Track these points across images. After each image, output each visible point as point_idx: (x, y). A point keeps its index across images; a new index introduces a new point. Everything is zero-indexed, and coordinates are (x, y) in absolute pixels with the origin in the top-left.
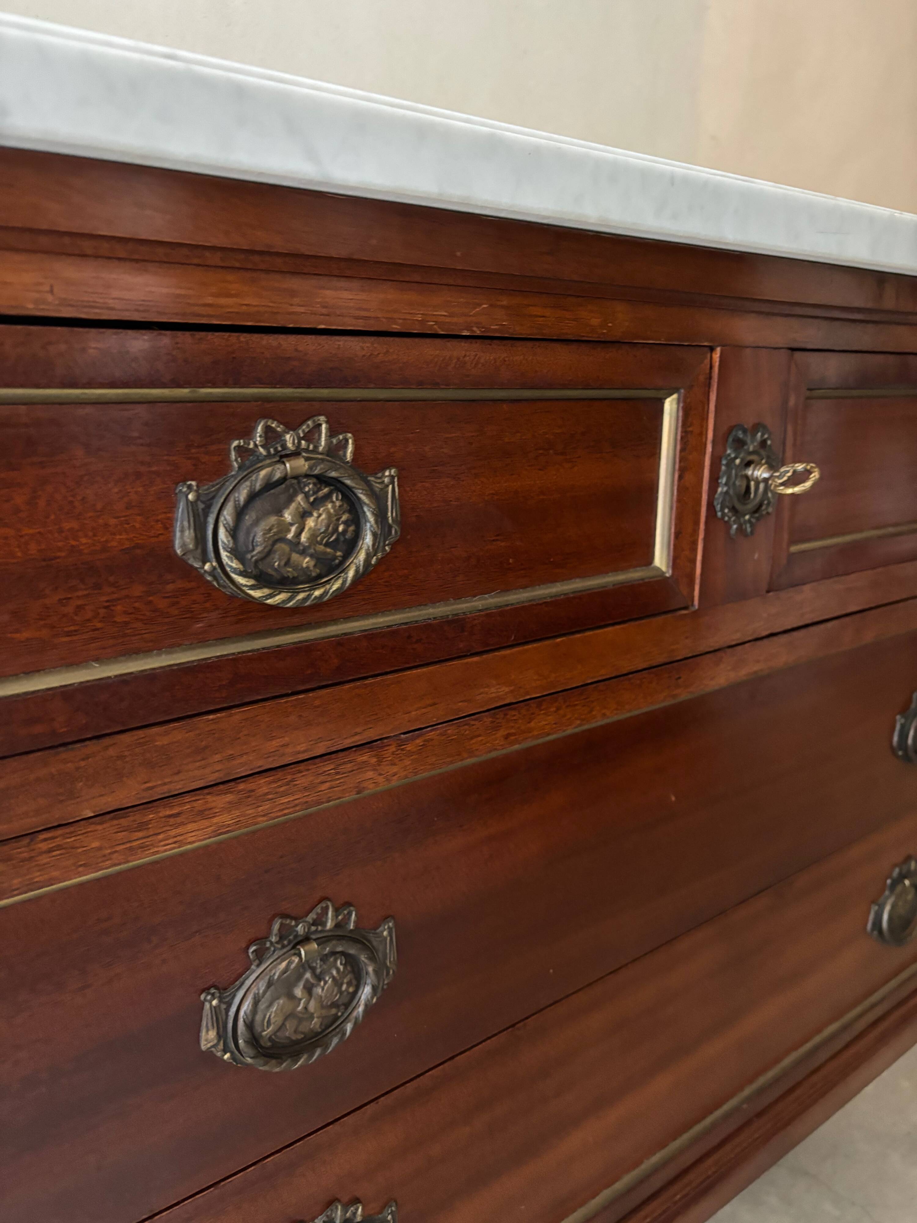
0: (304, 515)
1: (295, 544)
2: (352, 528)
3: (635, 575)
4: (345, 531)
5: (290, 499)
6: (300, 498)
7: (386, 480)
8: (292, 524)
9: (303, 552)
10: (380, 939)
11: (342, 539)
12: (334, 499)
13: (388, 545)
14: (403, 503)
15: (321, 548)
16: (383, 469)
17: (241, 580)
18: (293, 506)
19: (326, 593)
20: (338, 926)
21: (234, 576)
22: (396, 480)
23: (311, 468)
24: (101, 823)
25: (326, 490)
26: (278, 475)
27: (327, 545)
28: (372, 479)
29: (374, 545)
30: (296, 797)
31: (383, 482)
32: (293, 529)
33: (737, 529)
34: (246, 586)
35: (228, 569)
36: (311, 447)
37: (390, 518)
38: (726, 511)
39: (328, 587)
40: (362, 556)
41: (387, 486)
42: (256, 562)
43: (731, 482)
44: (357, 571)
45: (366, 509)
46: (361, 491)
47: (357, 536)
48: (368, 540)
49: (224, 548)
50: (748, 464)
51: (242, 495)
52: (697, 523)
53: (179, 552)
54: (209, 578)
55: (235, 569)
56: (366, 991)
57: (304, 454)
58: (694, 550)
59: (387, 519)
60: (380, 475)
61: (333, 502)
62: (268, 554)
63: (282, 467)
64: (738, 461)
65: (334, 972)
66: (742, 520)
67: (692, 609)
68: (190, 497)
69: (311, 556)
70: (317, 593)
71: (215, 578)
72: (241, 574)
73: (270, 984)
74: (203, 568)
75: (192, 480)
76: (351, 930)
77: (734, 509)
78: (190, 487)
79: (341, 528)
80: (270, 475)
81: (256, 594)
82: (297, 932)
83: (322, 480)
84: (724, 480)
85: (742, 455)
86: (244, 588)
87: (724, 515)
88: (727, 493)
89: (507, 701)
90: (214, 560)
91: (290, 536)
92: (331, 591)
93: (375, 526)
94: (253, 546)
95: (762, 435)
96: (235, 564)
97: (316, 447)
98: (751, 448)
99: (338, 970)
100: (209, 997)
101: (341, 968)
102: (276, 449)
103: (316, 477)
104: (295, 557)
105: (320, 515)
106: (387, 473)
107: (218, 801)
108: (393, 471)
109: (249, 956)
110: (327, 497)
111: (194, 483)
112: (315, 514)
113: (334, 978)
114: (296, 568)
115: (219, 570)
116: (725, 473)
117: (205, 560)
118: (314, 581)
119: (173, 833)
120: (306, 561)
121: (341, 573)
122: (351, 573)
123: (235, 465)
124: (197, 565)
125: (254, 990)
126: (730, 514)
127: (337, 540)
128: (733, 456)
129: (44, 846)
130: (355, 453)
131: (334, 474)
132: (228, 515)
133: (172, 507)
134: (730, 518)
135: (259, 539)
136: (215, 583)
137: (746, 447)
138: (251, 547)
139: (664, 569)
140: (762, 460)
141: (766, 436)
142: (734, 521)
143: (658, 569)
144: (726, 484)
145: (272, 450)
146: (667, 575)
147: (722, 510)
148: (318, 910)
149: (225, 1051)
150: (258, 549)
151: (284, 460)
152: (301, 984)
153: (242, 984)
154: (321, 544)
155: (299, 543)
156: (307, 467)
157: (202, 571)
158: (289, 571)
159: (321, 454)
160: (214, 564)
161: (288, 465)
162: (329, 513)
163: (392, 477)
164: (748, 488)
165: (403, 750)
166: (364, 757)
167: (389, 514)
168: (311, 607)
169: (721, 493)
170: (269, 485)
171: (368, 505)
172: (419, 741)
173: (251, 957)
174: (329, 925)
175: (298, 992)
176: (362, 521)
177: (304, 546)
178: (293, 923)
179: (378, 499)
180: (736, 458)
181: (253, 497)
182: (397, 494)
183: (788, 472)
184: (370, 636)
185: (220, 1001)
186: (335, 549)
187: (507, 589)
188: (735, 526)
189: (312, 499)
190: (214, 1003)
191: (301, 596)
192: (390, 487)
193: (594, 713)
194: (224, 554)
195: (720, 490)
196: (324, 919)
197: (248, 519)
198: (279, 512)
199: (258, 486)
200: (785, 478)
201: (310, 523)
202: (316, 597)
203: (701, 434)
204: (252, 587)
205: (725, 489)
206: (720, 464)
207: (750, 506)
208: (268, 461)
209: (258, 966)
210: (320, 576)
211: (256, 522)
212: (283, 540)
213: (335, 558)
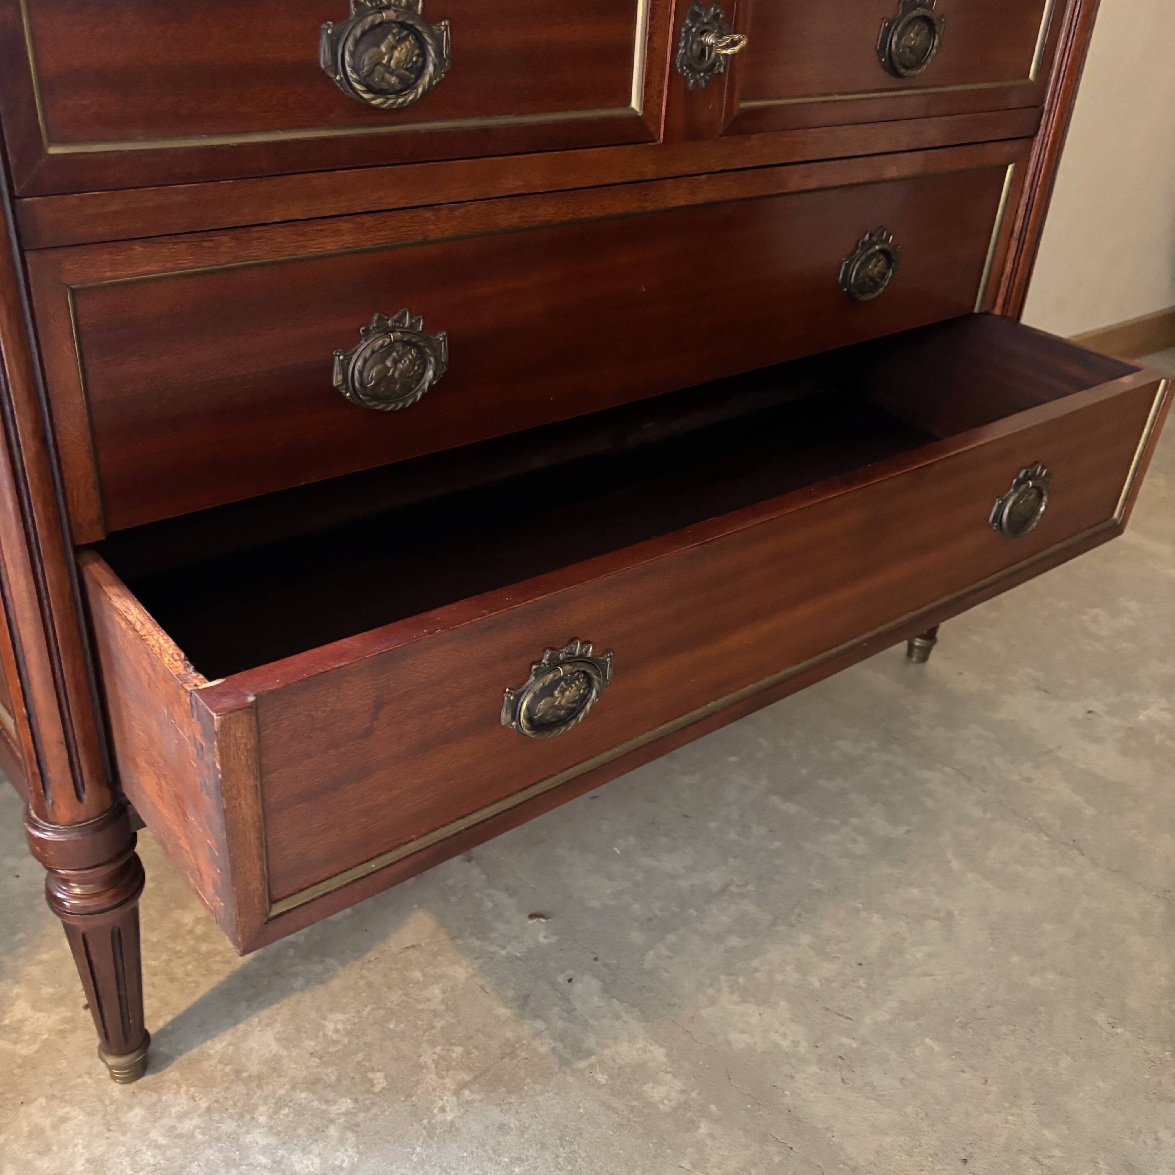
0: (393, 48)
1: (387, 66)
2: (421, 60)
3: (617, 112)
4: (417, 61)
5: (385, 37)
6: (390, 37)
7: (443, 28)
8: (385, 54)
9: (392, 73)
10: (438, 342)
11: (415, 66)
12: (410, 38)
13: (443, 73)
14: (452, 44)
15: (403, 71)
16: (441, 21)
17: (358, 86)
18: (386, 42)
19: (405, 101)
20: (411, 325)
21: (354, 83)
22: (449, 28)
23: (397, 17)
24: (283, 227)
25: (405, 33)
26: (378, 21)
27: (406, 69)
28: (434, 27)
29: (434, 72)
30: (388, 233)
31: (440, 29)
32: (387, 57)
33: (693, 83)
34: (360, 90)
35: (351, 79)
36: (397, 3)
37: (445, 54)
38: (685, 68)
39: (407, 97)
40: (427, 79)
41: (443, 32)
42: (365, 77)
43: (689, 46)
44: (424, 88)
45: (430, 47)
46: (426, 35)
47: (424, 66)
48: (431, 68)
49: (348, 65)
50: (703, 33)
51: (358, 32)
52: (663, 77)
53: (323, 66)
54: (338, 85)
55: (354, 79)
56: (430, 374)
57: (393, 8)
58: (661, 97)
59: (443, 55)
60: (438, 24)
61: (410, 41)
62: (371, 72)
63: (380, 15)
64: (694, 30)
65: (410, 357)
66: (698, 77)
67: (659, 142)
68: (329, 32)
69: (397, 76)
70: (400, 100)
71: (341, 84)
72: (358, 82)
73: (373, 352)
74: (336, 78)
75: (330, 21)
76: (421, 332)
77: (690, 67)
78: (329, 25)
79: (414, 59)
80: (373, 21)
81: (366, 96)
82: (388, 325)
83: (403, 26)
84: (682, 44)
85: (697, 25)
86: (359, 92)
87: (683, 71)
88: (685, 53)
89: (521, 192)
90: (342, 73)
91: (384, 62)
92: (409, 100)
93: (435, 59)
94: (363, 66)
95: (715, 10)
96: (355, 76)
97: (400, 3)
98: (705, 20)
99: (412, 355)
100: (338, 354)
101: (414, 355)
102: (376, 3)
103: (399, 23)
104: (387, 76)
105: (402, 49)
106: (443, 23)
107: (345, 226)
108: (447, 22)
109: (360, 334)
110: (406, 38)
111: (331, 23)
112: (399, 49)
113: (409, 359)
114: (388, 83)
115: (344, 80)
116: (684, 37)
117: (336, 74)
118: (398, 93)
119: (321, 241)
120: (393, 80)
121: (413, 89)
122: (420, 90)
123: (354, 13)
124: (332, 76)
125: (364, 354)
126: (688, 71)
127: (412, 66)
128: (690, 25)
129: (255, 235)
130: (423, 8)
131: (410, 22)
132: (350, 45)
133: (319, 38)
134: (687, 74)
135: (366, 61)
136: (342, 89)
137: (701, 19)
138: (362, 66)
139: (638, 109)
140: (715, 29)
141: (718, 11)
142: (691, 77)
143: (633, 109)
144: (685, 47)
145: (374, 4)
146: (640, 114)
147: (681, 67)
148: (400, 312)
149: (347, 390)
150: (366, 69)
151: (382, 11)
152: (391, 359)
153: (356, 350)
154: (402, 68)
155: (389, 67)
156: (395, 16)
157: (335, 80)
158: (384, 86)
159: (402, 8)
160: (342, 76)
161: (384, 14)
162: (407, 48)
163: (446, 26)
164: (703, 51)
165: (452, 214)
166: (428, 214)
167: (444, 52)
168: (397, 109)
169: (681, 53)
170: (373, 27)
171: (431, 45)
172: (462, 210)
173: (362, 334)
174: (407, 324)
175: (389, 363)
176: (427, 55)
177: (393, 69)
178: (386, 318)
179: (438, 40)
180: (692, 27)
181: (364, 33)
182: (449, 38)
183: (727, 39)
184: (432, 134)
185: (345, 356)
186: (411, 73)
187: (522, 113)
188: (692, 81)
189: (397, 38)
190: (341, 357)
191: (391, 101)
192: (445, 33)
193: (583, 211)
194: (348, 69)
195: (680, 51)
196: (404, 322)
197: (362, 47)
198: (378, 46)
199: (367, 27)
200: (725, 44)
201: (396, 54)
202: (400, 103)
203: (667, 7)
204: (364, 92)
205: (684, 51)
206: (680, 32)
207: (705, 66)
208: (372, 12)
209: (366, 340)
210: (402, 91)
211: (366, 51)
212: (379, 63)
213: (410, 79)
